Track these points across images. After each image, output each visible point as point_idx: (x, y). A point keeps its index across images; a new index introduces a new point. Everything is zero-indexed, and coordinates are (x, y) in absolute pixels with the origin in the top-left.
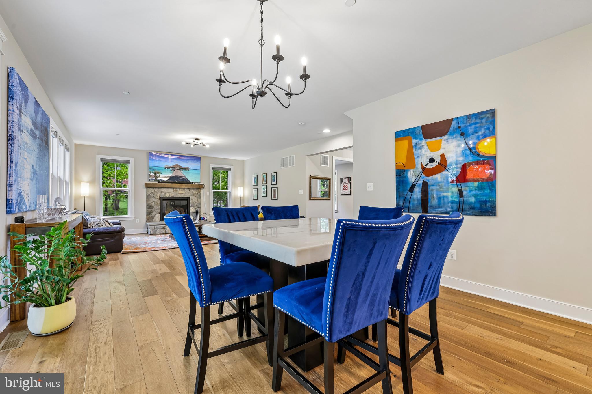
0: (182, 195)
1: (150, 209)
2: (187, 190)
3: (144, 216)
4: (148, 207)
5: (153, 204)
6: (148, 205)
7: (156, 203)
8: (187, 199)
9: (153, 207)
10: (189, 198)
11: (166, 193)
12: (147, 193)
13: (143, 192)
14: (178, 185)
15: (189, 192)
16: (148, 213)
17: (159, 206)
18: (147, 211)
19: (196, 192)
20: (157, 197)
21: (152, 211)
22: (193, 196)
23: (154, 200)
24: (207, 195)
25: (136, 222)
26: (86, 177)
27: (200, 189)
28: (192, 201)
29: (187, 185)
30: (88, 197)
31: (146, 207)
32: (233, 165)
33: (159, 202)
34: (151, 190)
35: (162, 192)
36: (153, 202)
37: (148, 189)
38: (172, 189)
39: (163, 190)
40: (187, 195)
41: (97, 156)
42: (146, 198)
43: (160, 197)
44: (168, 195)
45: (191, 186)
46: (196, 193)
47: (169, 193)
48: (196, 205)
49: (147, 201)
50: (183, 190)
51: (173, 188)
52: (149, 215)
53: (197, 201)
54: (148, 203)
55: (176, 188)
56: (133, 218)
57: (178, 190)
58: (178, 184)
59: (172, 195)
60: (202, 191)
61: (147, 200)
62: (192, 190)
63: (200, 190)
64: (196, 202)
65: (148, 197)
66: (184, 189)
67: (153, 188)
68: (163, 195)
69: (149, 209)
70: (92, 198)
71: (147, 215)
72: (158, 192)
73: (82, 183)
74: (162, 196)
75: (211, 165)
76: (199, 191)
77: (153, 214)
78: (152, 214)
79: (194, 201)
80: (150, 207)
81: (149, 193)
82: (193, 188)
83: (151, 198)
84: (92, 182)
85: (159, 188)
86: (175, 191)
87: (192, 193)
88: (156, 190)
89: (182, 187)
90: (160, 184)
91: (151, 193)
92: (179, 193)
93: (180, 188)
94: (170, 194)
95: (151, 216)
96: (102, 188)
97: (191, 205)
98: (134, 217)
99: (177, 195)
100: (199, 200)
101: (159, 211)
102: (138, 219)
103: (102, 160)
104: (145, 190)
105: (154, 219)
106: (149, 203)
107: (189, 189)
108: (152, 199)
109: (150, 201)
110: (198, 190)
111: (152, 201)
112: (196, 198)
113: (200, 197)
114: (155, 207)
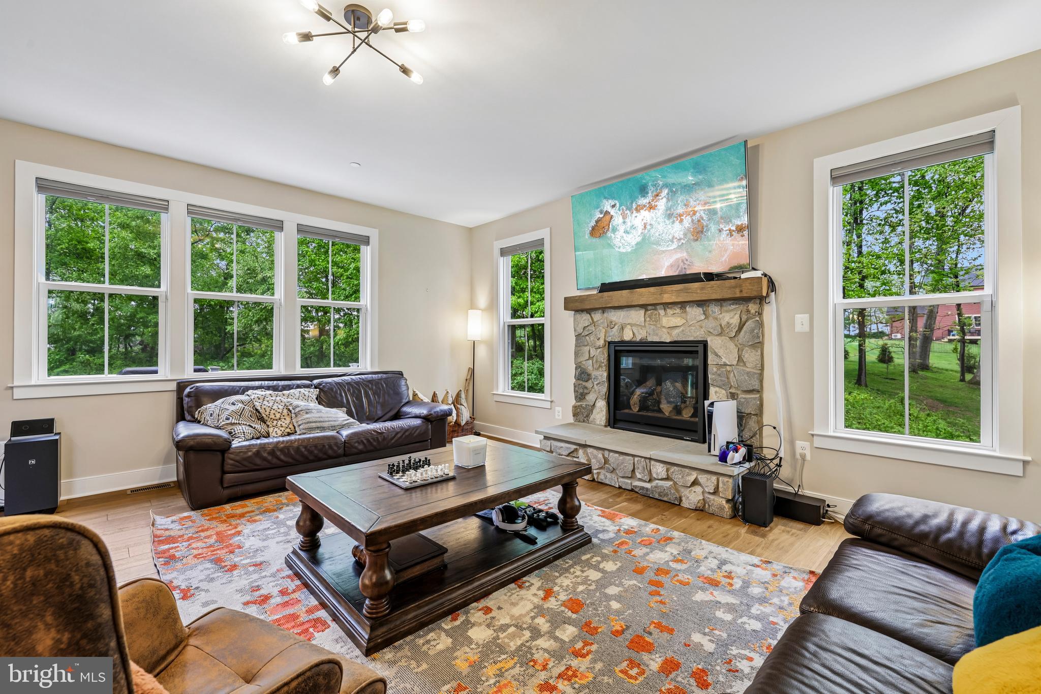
0: (675, 332)
1: (581, 382)
2: (695, 312)
4: (578, 373)
5: (591, 366)
6: (577, 368)
7: (597, 361)
8: (698, 349)
9: (589, 375)
10: (705, 344)
12: (576, 330)
14: (654, 294)
15: (703, 317)
16: (581, 395)
17: (607, 373)
18: (576, 386)
19: (730, 316)
20: (599, 344)
21: (586, 388)
22: (720, 335)
23: (593, 352)
24: (798, 328)
26: (482, 294)
27: (758, 298)
28: (719, 361)
29: (686, 291)
30: (480, 342)
31: (574, 373)
33: (604, 358)
34: (585, 319)
35: (611, 325)
36: (590, 358)
37: (578, 316)
38: (642, 312)
39: (615, 316)
40: (694, 334)
41: (495, 243)
42: (575, 346)
43: (607, 343)
44: (628, 336)
45: (702, 289)
46: (735, 321)
47: (631, 325)
48: (732, 381)
49: (577, 354)
50: (678, 311)
51: (644, 307)
52: (580, 399)
53: (740, 359)
54: (579, 360)
56: (548, 405)
57: (662, 312)
58: (652, 289)
59: (642, 334)
60: (770, 313)
61: (575, 352)
62: (714, 309)
63: (753, 307)
64: (735, 363)
65: (579, 341)
66: (683, 305)
67: (589, 311)
68: (614, 336)
69: (580, 380)
70: (490, 343)
71: (576, 399)
72: (602, 323)
74: (609, 339)
75: (818, 160)
76: (748, 311)
77: (591, 398)
78: (587, 397)
79: (724, 360)
80: (582, 375)
81: (580, 329)
82: (721, 301)
83: (587, 345)
84: (490, 307)
85: (604, 309)
86: (650, 317)
87: (715, 324)
88: (597, 316)
89: (667, 298)
90: (605, 295)
91: (585, 328)
92: (664, 327)
93: (665, 306)
94: (634, 329)
95: (584, 404)
96: (507, 321)
97: (711, 377)
98: (552, 402)
99: (657, 335)
100: (751, 357)
101: (604, 389)
103: (501, 252)
104: (571, 319)
105: (593, 418)
106: (581, 362)
107: (701, 303)
108: (587, 348)
109: (583, 355)
110: (742, 307)
111: (587, 357)
112: (731, 345)
113: (758, 344)
114: (594, 373)
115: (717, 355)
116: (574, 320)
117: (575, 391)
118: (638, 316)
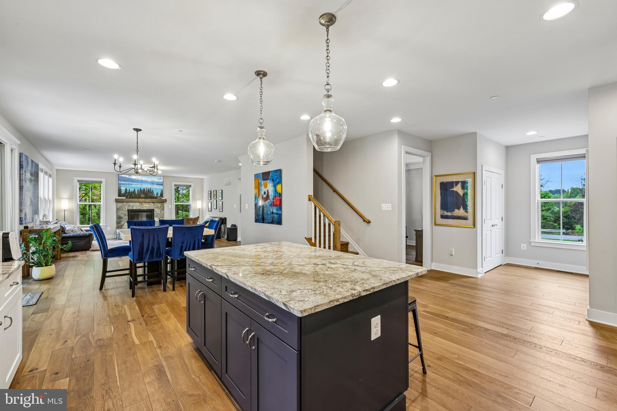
0: (147, 208)
2: (152, 204)
3: (115, 225)
4: (118, 217)
5: (122, 215)
6: (117, 216)
7: (124, 214)
8: (152, 211)
9: (122, 218)
10: (153, 210)
11: (133, 207)
12: (116, 207)
13: (114, 206)
14: (144, 200)
16: (118, 223)
17: (127, 217)
18: (117, 221)
19: (159, 205)
20: (125, 210)
21: (121, 221)
22: (157, 208)
23: (123, 212)
24: (170, 207)
25: (108, 230)
26: (65, 194)
27: (164, 202)
28: (156, 213)
29: (152, 200)
30: (67, 210)
31: (116, 218)
32: (193, 183)
33: (127, 213)
34: (120, 204)
35: (129, 206)
36: (122, 213)
37: (118, 203)
38: (139, 203)
39: (131, 204)
40: (152, 208)
41: (75, 178)
42: (116, 211)
43: (128, 210)
44: (134, 208)
45: (155, 200)
46: (160, 206)
48: (159, 216)
49: (117, 213)
51: (139, 202)
52: (119, 224)
53: (161, 212)
54: (118, 214)
55: (142, 202)
56: (105, 227)
57: (144, 204)
59: (138, 208)
60: (165, 205)
61: (116, 212)
62: (156, 204)
65: (118, 209)
66: (149, 203)
67: (122, 202)
68: (130, 208)
69: (118, 219)
70: (71, 211)
71: (117, 224)
73: (62, 200)
75: (173, 183)
76: (162, 204)
77: (122, 223)
79: (158, 213)
80: (119, 218)
81: (118, 206)
82: (157, 202)
84: (71, 198)
85: (127, 202)
86: (141, 204)
87: (156, 206)
88: (125, 204)
89: (147, 201)
90: (128, 199)
91: (120, 206)
92: (144, 206)
93: (145, 202)
94: (137, 207)
95: (120, 225)
96: (79, 203)
97: (155, 216)
99: (143, 208)
100: (162, 212)
101: (127, 221)
102: (109, 227)
103: (79, 181)
104: (115, 204)
105: (123, 228)
107: (153, 203)
108: (121, 211)
109: (119, 213)
112: (159, 210)
113: (163, 209)
114: (124, 217)
115: (156, 212)
116: (116, 205)
117: (117, 222)
118: (138, 204)
